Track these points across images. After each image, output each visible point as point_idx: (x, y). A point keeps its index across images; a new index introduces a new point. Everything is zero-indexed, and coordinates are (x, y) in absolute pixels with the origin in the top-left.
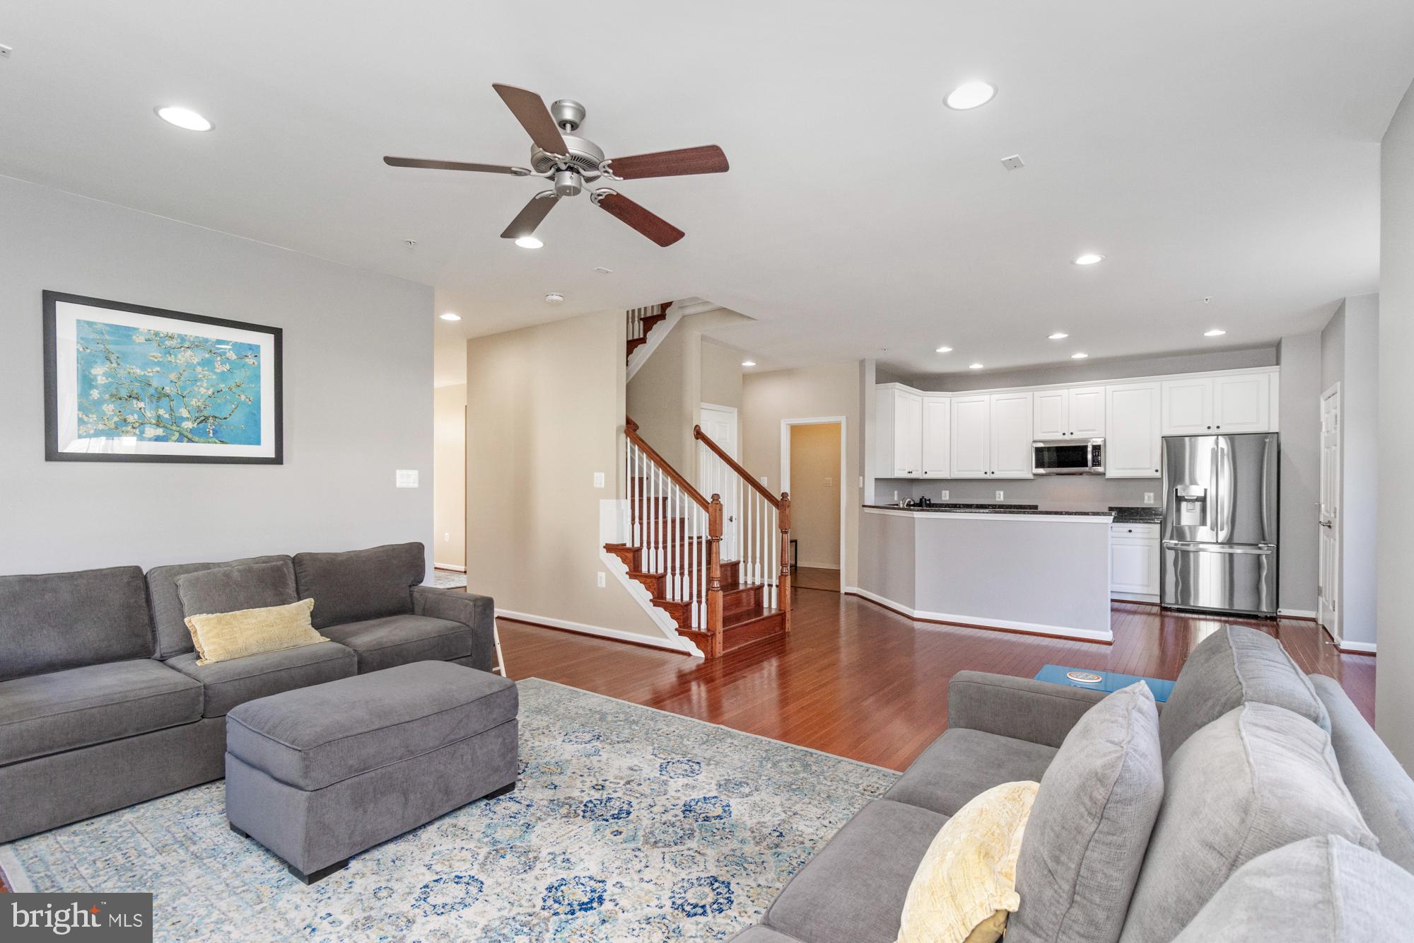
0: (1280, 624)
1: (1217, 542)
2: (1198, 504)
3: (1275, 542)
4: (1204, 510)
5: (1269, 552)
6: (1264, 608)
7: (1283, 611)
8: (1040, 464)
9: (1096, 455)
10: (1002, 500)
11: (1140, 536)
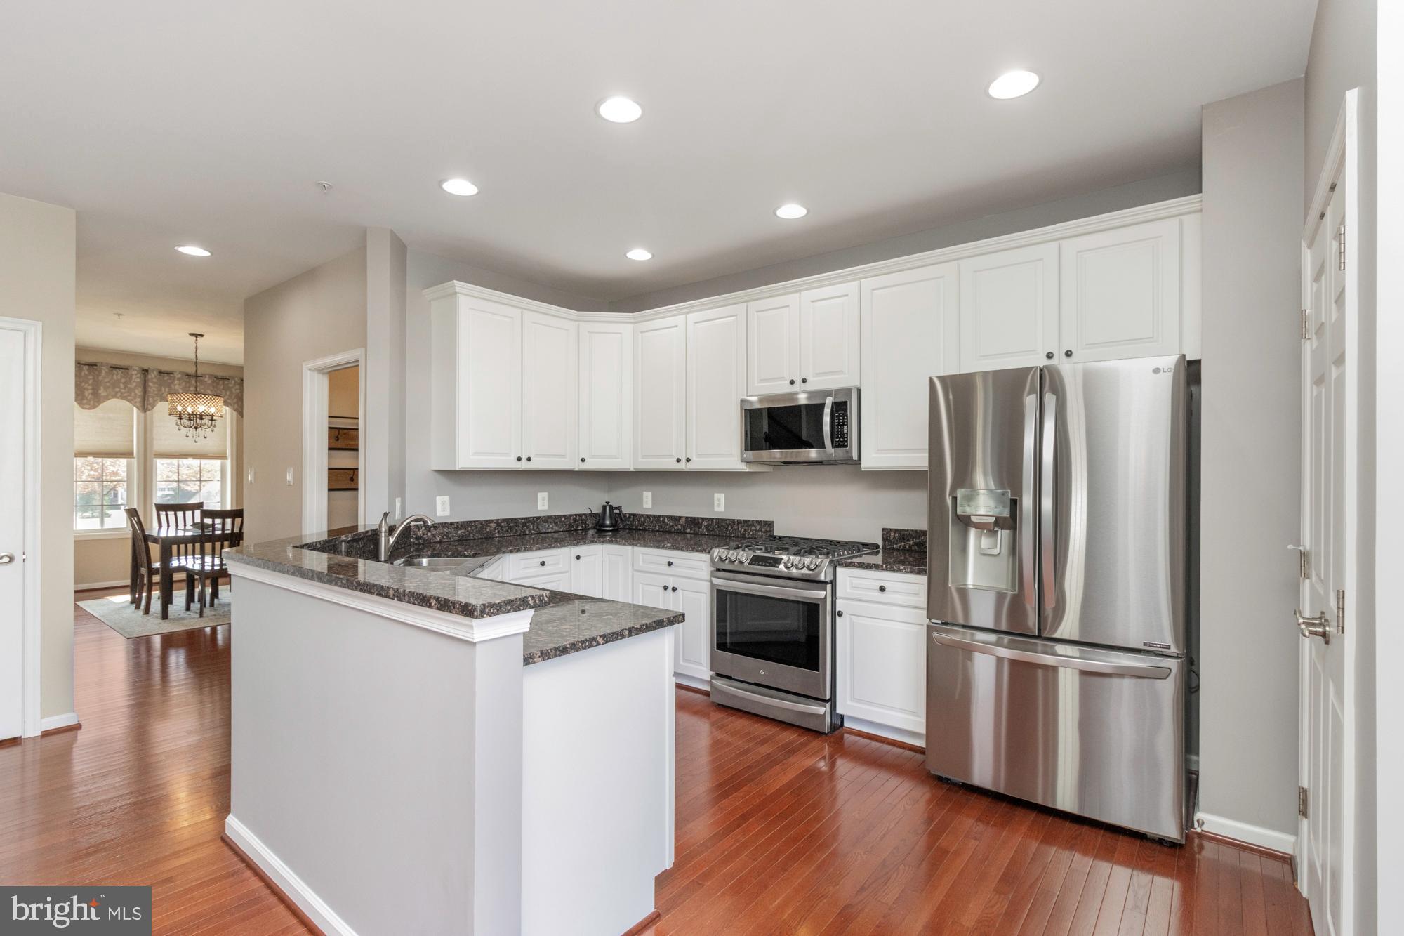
0: (1203, 854)
2: (1004, 536)
4: (1014, 551)
7: (1209, 821)
8: (751, 442)
9: (839, 422)
10: (723, 510)
11: (900, 599)
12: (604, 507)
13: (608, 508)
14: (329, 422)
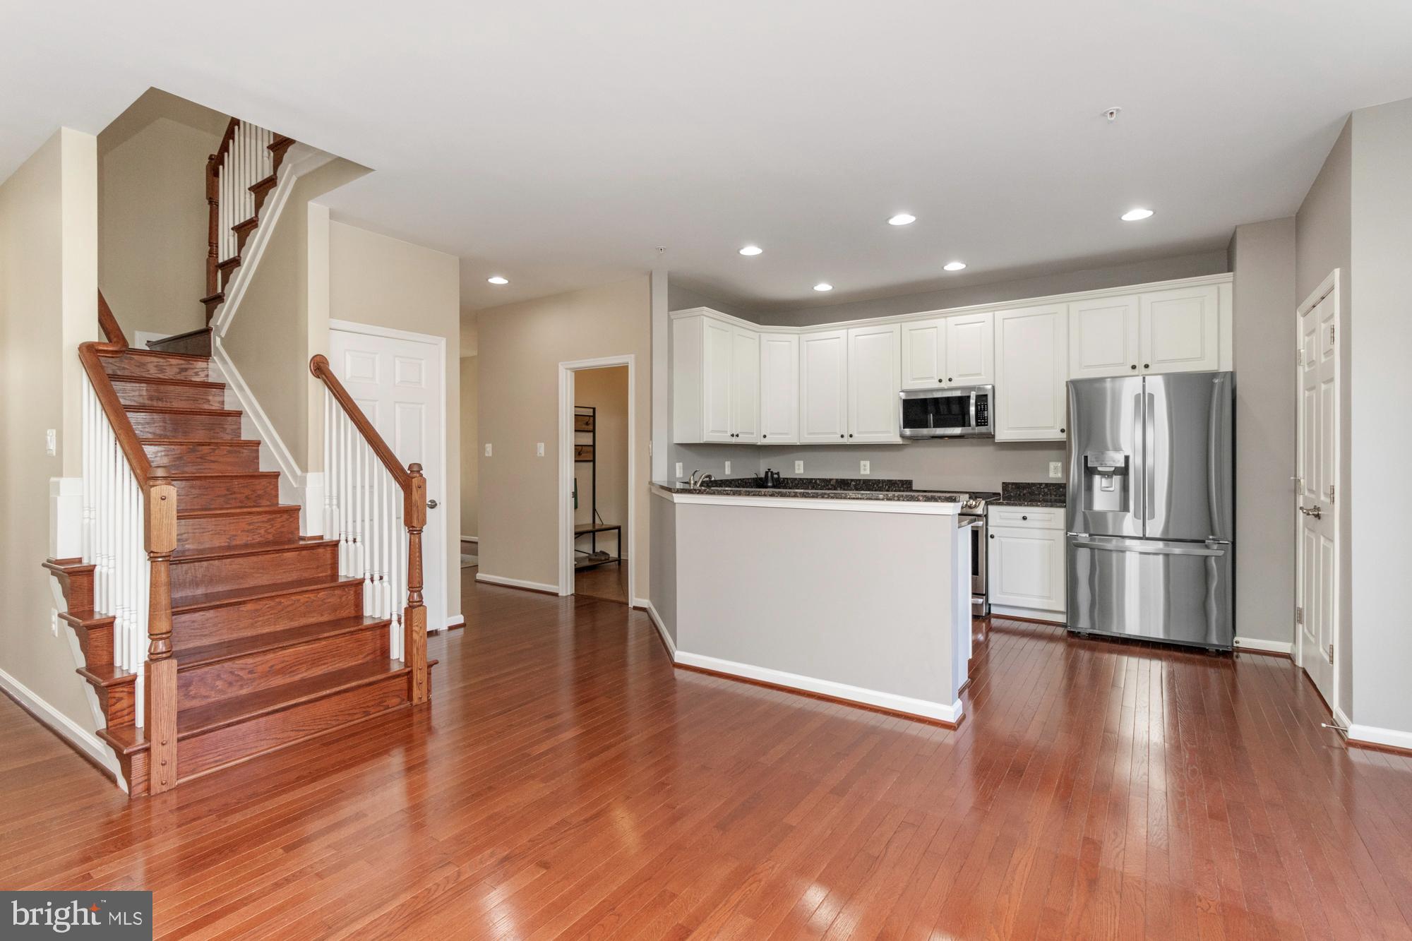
0: (1238, 661)
1: (1144, 535)
2: (1117, 479)
3: (1230, 538)
4: (1125, 488)
5: (1221, 553)
6: (1214, 640)
7: (1243, 641)
8: (909, 422)
9: (981, 409)
10: (869, 473)
11: (1038, 524)
12: (767, 473)
13: (770, 473)
14: (575, 412)
